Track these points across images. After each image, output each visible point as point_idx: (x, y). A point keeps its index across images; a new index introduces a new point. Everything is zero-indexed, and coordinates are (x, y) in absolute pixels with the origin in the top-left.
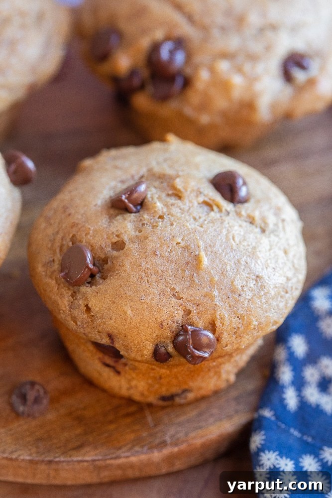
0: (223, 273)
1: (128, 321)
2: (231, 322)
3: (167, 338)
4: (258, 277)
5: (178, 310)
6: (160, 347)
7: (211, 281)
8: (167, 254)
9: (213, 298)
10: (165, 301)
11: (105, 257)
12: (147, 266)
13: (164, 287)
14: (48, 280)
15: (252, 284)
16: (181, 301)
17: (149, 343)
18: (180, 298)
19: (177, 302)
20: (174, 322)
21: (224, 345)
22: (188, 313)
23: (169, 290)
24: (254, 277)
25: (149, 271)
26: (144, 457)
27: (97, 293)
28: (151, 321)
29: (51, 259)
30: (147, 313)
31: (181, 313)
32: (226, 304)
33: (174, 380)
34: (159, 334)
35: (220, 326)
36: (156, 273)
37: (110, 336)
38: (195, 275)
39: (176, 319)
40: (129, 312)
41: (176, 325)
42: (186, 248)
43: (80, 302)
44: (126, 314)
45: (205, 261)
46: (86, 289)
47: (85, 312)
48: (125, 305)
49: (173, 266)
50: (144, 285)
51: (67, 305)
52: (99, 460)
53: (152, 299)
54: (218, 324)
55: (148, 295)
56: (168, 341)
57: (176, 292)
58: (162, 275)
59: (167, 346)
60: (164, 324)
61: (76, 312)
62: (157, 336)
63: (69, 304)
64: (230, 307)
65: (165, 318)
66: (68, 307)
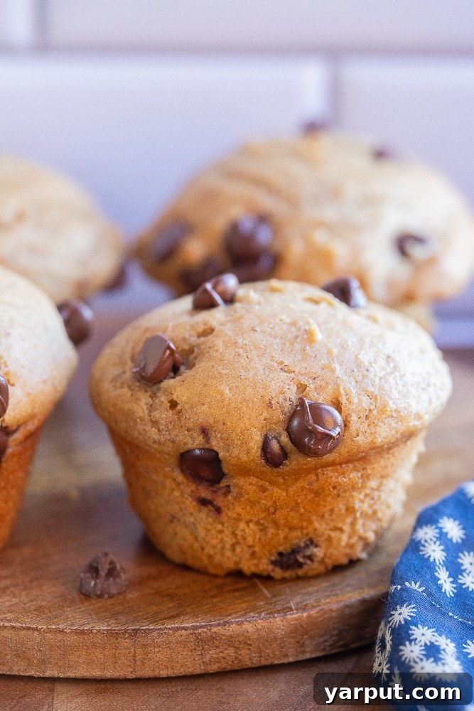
0: (343, 347)
1: (226, 402)
2: (360, 401)
3: (278, 422)
4: (388, 357)
5: (289, 385)
6: (270, 438)
7: (329, 353)
8: (269, 330)
9: (333, 371)
10: (271, 376)
11: (190, 349)
12: (245, 342)
13: (269, 361)
14: (118, 392)
15: (382, 362)
16: (293, 375)
17: (255, 430)
18: (290, 372)
19: (287, 376)
20: (285, 400)
21: (354, 434)
22: (302, 388)
23: (276, 364)
24: (385, 357)
25: (248, 347)
26: (261, 623)
27: (183, 381)
28: (255, 400)
29: (121, 371)
30: (249, 390)
31: (294, 388)
32: (352, 378)
33: (292, 514)
34: (268, 417)
35: (345, 404)
36: (257, 348)
37: (205, 431)
38: (307, 348)
39: (288, 396)
40: (227, 391)
41: (288, 403)
42: (294, 324)
43: (162, 399)
44: (222, 394)
45: (319, 336)
46: (168, 383)
47: (168, 409)
48: (220, 385)
49: (278, 340)
50: (243, 361)
51: (145, 409)
52: (201, 627)
53: (255, 374)
54: (343, 400)
55: (249, 370)
56: (280, 429)
57: (286, 366)
58: (265, 350)
59: (280, 436)
60: (273, 402)
61: (156, 414)
62: (265, 419)
63: (147, 409)
64: (357, 382)
65: (274, 395)
66: (146, 411)
